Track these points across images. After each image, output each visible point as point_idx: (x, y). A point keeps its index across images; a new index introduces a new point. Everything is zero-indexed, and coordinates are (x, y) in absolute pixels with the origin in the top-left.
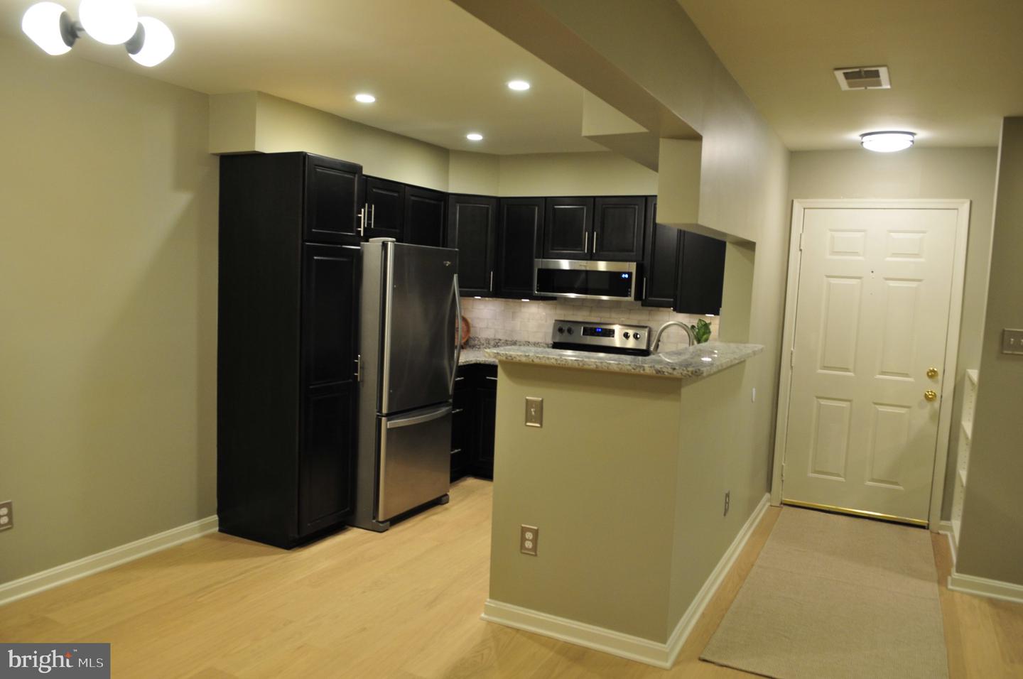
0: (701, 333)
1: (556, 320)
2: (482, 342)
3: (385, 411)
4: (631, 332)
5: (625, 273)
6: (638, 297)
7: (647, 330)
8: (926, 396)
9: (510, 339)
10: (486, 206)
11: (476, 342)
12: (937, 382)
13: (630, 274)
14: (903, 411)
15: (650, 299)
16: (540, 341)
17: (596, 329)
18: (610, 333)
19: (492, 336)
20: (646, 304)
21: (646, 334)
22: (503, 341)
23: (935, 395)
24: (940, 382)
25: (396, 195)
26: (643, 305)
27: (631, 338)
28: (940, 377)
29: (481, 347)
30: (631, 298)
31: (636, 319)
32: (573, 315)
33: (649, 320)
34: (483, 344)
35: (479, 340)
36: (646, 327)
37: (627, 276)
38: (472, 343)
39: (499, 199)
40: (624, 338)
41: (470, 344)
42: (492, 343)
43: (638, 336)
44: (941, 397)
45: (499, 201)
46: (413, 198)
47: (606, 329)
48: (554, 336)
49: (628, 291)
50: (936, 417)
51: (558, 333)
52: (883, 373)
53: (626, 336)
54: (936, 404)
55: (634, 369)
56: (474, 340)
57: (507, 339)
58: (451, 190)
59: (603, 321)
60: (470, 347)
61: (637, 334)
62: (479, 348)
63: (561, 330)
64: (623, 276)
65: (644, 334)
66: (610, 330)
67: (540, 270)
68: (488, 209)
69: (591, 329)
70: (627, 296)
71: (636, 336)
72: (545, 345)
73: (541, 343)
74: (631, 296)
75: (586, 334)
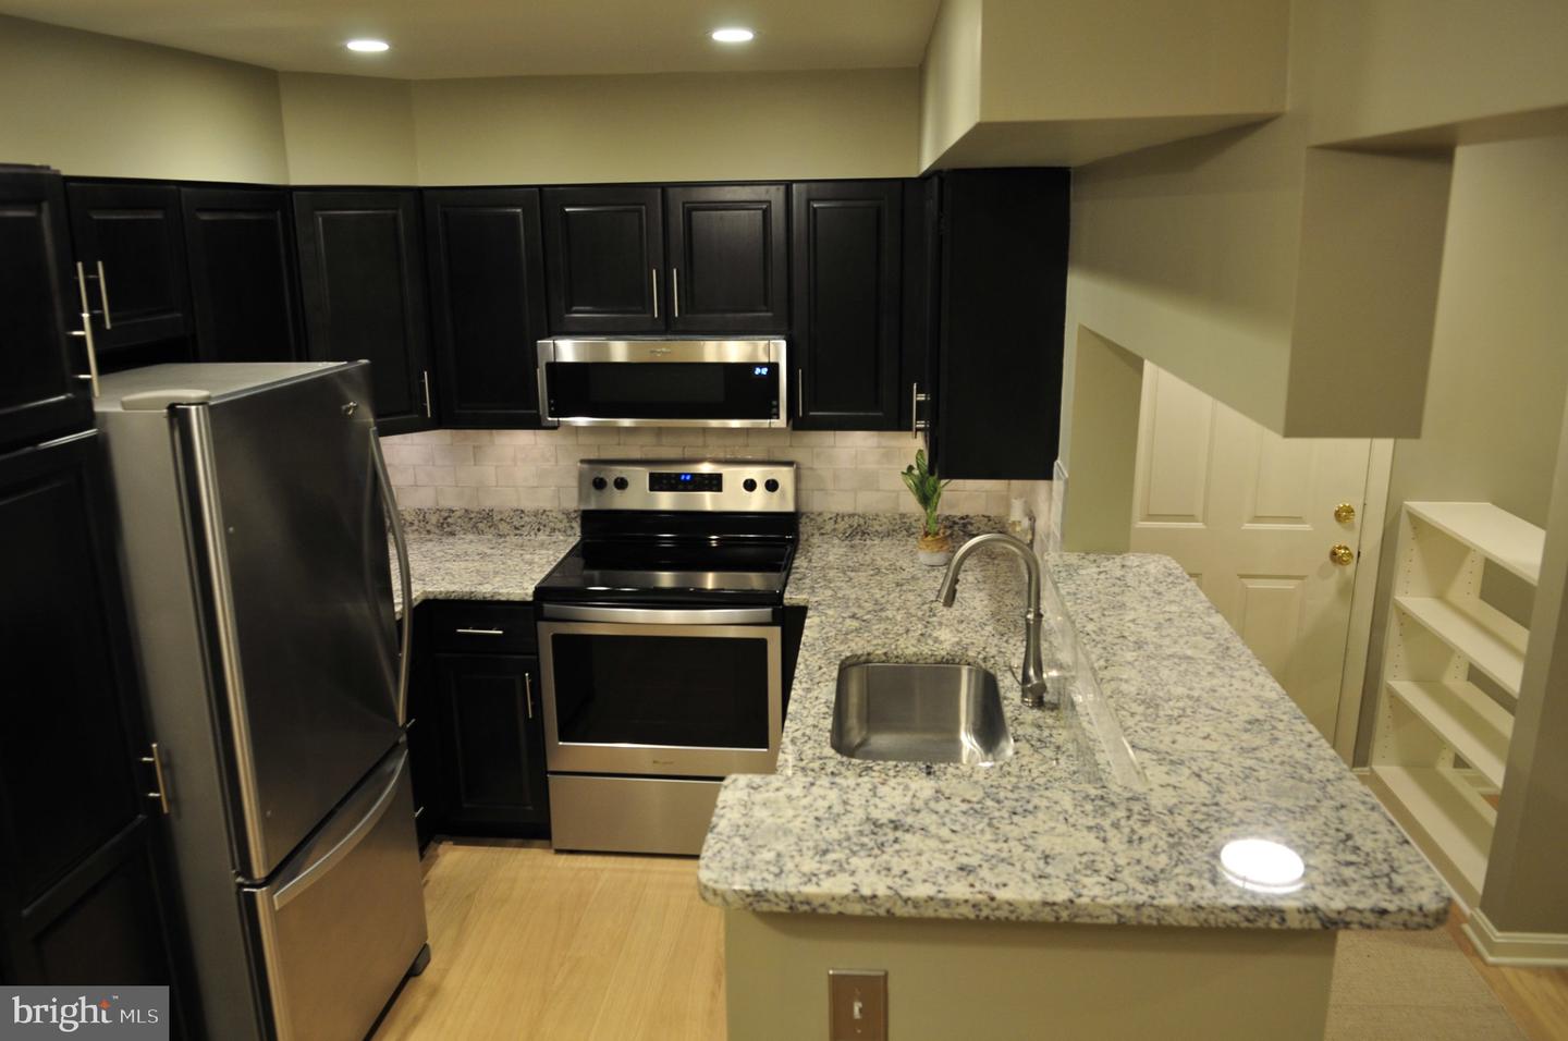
1: (583, 461)
3: (259, 872)
4: (760, 477)
5: (761, 365)
7: (792, 467)
8: (1334, 554)
9: (475, 508)
10: (389, 212)
12: (1351, 528)
13: (773, 367)
14: (1291, 585)
16: (548, 507)
17: (680, 475)
18: (712, 483)
20: (801, 426)
21: (792, 477)
22: (458, 514)
23: (1350, 555)
24: (1358, 527)
25: (158, 215)
26: (796, 429)
27: (762, 489)
28: (1357, 518)
30: (780, 422)
31: (763, 444)
32: (619, 446)
33: (791, 446)
36: (790, 462)
37: (764, 371)
39: (419, 192)
40: (746, 492)
42: (434, 519)
43: (775, 483)
44: (1359, 553)
45: (419, 196)
46: (205, 217)
47: (702, 476)
48: (582, 497)
49: (771, 406)
50: (1348, 591)
51: (593, 490)
52: (1257, 519)
53: (749, 485)
54: (1350, 569)
55: (1248, 920)
57: (470, 507)
58: (295, 181)
61: (773, 481)
63: (597, 484)
64: (758, 371)
65: (786, 478)
66: (710, 475)
67: (552, 366)
68: (395, 218)
69: (668, 475)
70: (770, 416)
71: (772, 486)
72: (561, 516)
73: (551, 511)
74: (778, 418)
75: (657, 487)
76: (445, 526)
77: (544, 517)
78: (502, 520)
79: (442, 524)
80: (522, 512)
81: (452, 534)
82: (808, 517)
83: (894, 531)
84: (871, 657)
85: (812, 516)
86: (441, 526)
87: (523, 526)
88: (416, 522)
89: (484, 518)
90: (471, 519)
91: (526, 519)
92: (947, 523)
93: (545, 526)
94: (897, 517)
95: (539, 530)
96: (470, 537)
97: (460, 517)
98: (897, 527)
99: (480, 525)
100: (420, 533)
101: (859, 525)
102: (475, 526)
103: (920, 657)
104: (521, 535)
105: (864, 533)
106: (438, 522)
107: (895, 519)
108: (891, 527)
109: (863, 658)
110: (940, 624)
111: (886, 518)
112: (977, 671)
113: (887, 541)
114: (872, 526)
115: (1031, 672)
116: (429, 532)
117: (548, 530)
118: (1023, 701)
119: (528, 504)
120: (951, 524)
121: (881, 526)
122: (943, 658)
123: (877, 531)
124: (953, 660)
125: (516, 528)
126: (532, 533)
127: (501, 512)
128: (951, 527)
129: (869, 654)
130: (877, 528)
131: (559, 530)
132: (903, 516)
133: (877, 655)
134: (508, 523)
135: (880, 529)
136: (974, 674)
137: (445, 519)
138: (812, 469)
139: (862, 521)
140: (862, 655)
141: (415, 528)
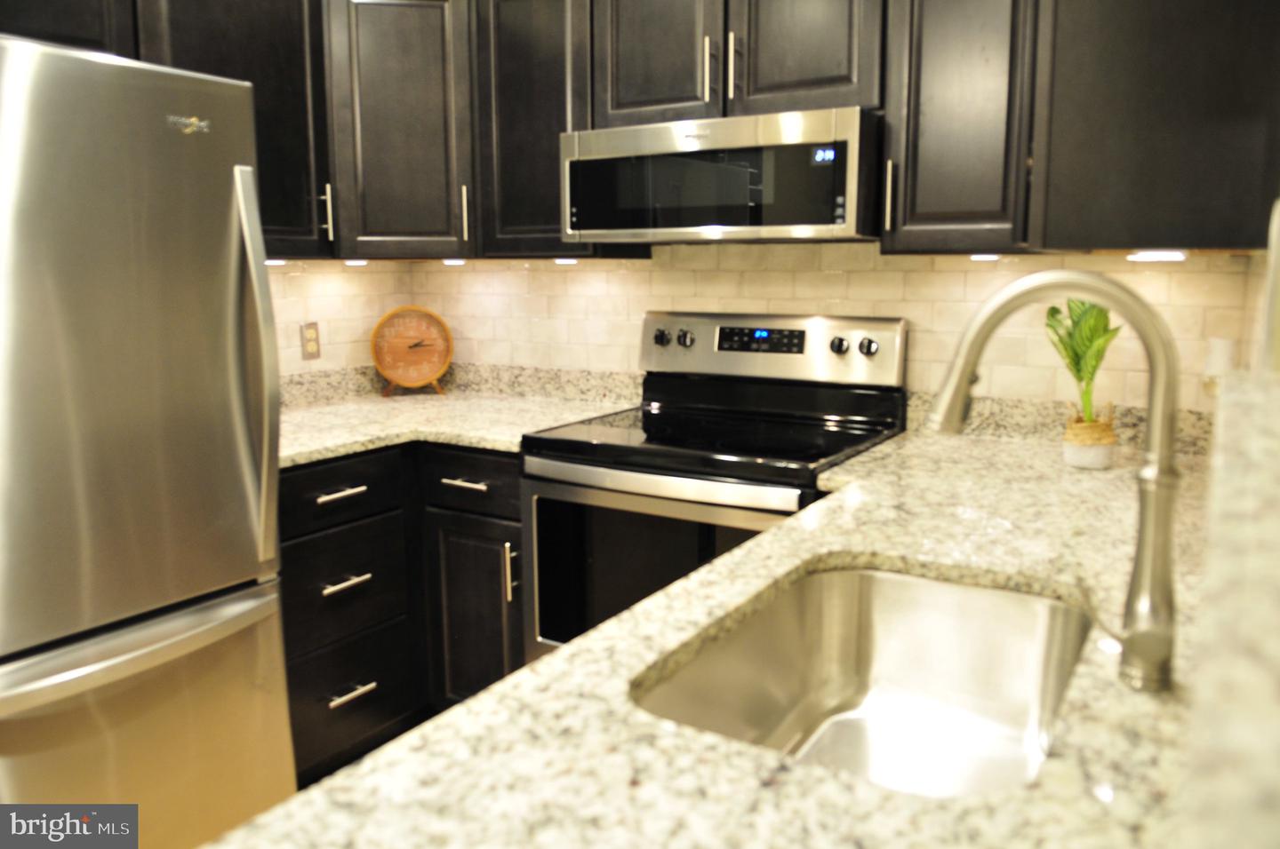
0: (1085, 329)
1: (650, 313)
2: (485, 374)
4: (854, 337)
5: (824, 146)
6: (870, 225)
7: (899, 328)
9: (545, 367)
11: (471, 376)
13: (840, 148)
15: (908, 228)
16: (615, 368)
17: (753, 331)
18: (793, 342)
19: (505, 361)
20: (893, 246)
21: (898, 341)
22: (528, 372)
26: (884, 252)
27: (855, 352)
29: (483, 387)
30: (847, 227)
31: (865, 298)
32: (695, 295)
33: (904, 300)
34: (487, 381)
35: (477, 371)
36: (896, 320)
37: (830, 155)
38: (461, 377)
40: (833, 356)
41: (458, 381)
42: (506, 377)
43: (874, 347)
47: (780, 332)
48: (645, 354)
49: (834, 206)
51: (656, 346)
53: (838, 347)
56: (467, 372)
59: (773, 310)
60: (459, 387)
61: (870, 342)
62: (478, 391)
63: (661, 339)
64: (820, 156)
65: (888, 340)
66: (792, 333)
67: (575, 166)
69: (741, 332)
70: (830, 219)
71: (867, 349)
72: (627, 380)
73: (617, 374)
74: (844, 221)
75: (726, 346)
76: (516, 385)
77: (610, 381)
78: (569, 381)
79: (514, 383)
80: (589, 373)
81: (522, 395)
82: (920, 398)
83: (1044, 425)
84: (878, 561)
85: (926, 397)
86: (512, 385)
87: (588, 390)
88: (490, 380)
89: (552, 379)
90: (540, 379)
91: (593, 382)
92: (1129, 420)
93: (610, 391)
94: (1050, 405)
95: (605, 395)
96: (538, 398)
97: (530, 376)
98: (1048, 421)
99: (548, 386)
100: (493, 392)
101: (992, 414)
102: (543, 388)
103: (965, 572)
104: (587, 400)
105: (998, 426)
106: (510, 380)
107: (1046, 408)
108: (1040, 419)
109: (862, 560)
110: (1038, 532)
111: (1033, 405)
112: (1067, 612)
113: (1032, 440)
114: (1012, 417)
115: (1143, 605)
116: (501, 391)
117: (614, 396)
118: (1123, 675)
119: (597, 366)
120: (1134, 420)
121: (1024, 416)
122: (1009, 578)
123: (1018, 424)
124: (1029, 585)
125: (583, 392)
126: (598, 399)
127: (568, 372)
128: (1135, 425)
129: (874, 554)
130: (1019, 419)
131: (625, 398)
132: (1059, 404)
133: (889, 558)
134: (575, 386)
135: (1022, 421)
136: (1060, 620)
137: (516, 377)
138: (928, 331)
139: (996, 408)
140: (862, 554)
141: (489, 385)
